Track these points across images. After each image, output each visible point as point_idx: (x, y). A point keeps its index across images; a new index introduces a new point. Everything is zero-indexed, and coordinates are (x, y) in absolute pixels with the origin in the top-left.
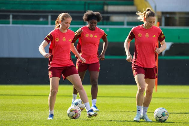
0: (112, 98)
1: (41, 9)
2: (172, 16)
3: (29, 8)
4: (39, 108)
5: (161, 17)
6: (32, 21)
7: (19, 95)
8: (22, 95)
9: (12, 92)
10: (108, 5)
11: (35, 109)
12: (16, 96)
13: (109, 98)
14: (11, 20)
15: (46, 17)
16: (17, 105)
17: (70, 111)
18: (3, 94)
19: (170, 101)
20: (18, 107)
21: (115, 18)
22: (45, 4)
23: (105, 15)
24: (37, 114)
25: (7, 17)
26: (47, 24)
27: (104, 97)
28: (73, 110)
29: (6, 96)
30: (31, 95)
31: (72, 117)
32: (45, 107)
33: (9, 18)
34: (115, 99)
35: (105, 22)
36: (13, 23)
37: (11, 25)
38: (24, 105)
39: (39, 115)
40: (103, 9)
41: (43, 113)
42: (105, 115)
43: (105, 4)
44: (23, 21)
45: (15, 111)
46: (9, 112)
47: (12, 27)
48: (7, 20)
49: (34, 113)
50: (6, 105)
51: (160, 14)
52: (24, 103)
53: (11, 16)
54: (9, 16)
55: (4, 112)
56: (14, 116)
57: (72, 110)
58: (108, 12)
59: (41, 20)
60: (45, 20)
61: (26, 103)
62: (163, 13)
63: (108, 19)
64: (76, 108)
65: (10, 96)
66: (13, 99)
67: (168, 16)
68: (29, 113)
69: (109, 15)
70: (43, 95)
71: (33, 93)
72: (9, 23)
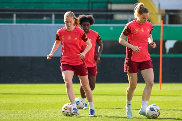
0: (116, 96)
1: (45, 8)
2: (175, 14)
3: (32, 7)
4: (43, 106)
5: (165, 15)
6: (35, 20)
7: (23, 94)
8: (27, 94)
9: (16, 91)
10: (111, 3)
11: (39, 108)
12: (20, 95)
13: (113, 96)
14: (15, 19)
15: (50, 16)
16: (22, 104)
17: (65, 109)
18: (7, 93)
19: (174, 99)
20: (22, 106)
21: (119, 17)
22: (49, 3)
23: (109, 13)
24: (42, 112)
25: (11, 16)
26: (51, 23)
27: (108, 95)
28: (68, 108)
29: (10, 95)
30: (36, 94)
31: (66, 114)
32: (49, 105)
33: (13, 17)
34: (119, 97)
35: (109, 20)
36: (17, 23)
37: (15, 24)
38: (28, 103)
39: (43, 114)
40: (107, 7)
41: (48, 111)
42: (109, 113)
43: (108, 2)
44: (27, 20)
45: (19, 109)
46: (13, 111)
47: (16, 26)
48: (11, 19)
49: (39, 112)
50: (11, 104)
51: (164, 12)
52: (28, 101)
53: (15, 16)
54: (12, 15)
55: (9, 111)
56: (18, 114)
57: (66, 108)
58: (111, 11)
59: (45, 18)
60: (48, 19)
61: (30, 102)
62: (167, 11)
63: (112, 17)
64: (70, 106)
65: (14, 95)
66: (17, 98)
67: (172, 14)
68: (33, 111)
69: (112, 13)
70: (47, 93)
71: (38, 92)
72: (12, 23)
